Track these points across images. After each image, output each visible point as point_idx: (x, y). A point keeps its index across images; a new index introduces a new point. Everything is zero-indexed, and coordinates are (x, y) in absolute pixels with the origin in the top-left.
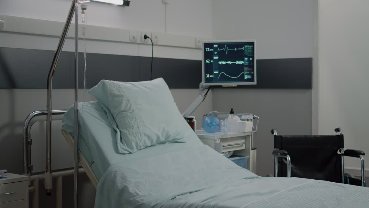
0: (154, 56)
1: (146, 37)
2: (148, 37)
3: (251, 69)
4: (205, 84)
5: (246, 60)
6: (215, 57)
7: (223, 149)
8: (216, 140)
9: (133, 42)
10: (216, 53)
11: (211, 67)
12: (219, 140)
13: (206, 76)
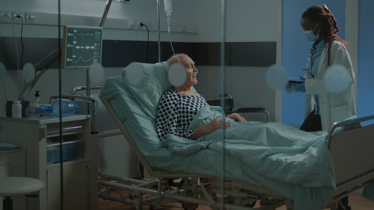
0: (149, 40)
1: (142, 25)
2: (144, 25)
3: (98, 54)
4: (66, 67)
5: (96, 45)
6: (74, 42)
7: (48, 134)
8: (41, 126)
9: (132, 29)
10: (75, 38)
11: (70, 52)
12: (45, 125)
13: (66, 60)
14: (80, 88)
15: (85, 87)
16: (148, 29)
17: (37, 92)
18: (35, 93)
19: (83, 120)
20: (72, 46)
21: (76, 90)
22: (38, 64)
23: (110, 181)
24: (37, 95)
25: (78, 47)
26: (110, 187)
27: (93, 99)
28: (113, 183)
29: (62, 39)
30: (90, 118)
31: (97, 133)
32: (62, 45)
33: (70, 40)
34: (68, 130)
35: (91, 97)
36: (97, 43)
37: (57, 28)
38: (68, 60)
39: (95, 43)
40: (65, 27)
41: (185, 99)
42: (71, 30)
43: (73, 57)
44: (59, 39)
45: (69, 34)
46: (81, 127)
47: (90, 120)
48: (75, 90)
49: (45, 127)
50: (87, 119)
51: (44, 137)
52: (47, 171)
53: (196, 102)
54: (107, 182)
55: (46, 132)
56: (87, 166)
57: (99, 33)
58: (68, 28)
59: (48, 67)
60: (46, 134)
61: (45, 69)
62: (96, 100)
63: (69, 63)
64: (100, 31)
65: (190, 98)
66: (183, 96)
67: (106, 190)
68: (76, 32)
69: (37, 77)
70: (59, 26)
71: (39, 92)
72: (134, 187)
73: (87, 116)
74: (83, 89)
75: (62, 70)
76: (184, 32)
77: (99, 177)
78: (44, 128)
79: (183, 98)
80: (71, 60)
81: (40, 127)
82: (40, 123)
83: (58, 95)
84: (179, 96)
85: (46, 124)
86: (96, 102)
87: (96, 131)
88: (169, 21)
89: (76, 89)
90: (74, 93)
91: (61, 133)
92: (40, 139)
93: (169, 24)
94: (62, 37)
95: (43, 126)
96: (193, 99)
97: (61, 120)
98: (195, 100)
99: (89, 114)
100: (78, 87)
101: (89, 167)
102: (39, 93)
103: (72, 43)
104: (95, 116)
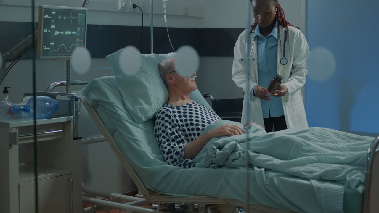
0: (144, 25)
1: (134, 6)
2: (137, 6)
3: (82, 41)
4: (42, 57)
5: (79, 30)
6: (52, 26)
7: (20, 140)
8: (11, 129)
9: (123, 11)
10: (53, 21)
11: (47, 38)
12: (16, 129)
13: (43, 48)
14: (59, 84)
15: (65, 82)
16: (142, 12)
17: (6, 88)
18: (4, 89)
19: (64, 123)
20: (49, 31)
21: (54, 86)
22: (8, 54)
23: (96, 198)
24: (6, 92)
25: (57, 33)
26: (96, 205)
27: (76, 97)
28: (99, 200)
29: (37, 23)
30: (72, 120)
31: (81, 138)
32: (37, 30)
33: (48, 23)
34: (45, 134)
35: (74, 94)
36: (81, 27)
37: (30, 10)
38: (45, 48)
39: (79, 27)
40: (41, 7)
41: (180, 109)
42: (48, 11)
43: (51, 45)
44: (33, 23)
45: (46, 16)
46: (61, 131)
47: (72, 122)
48: (52, 85)
49: (17, 131)
50: (69, 122)
51: (15, 144)
52: (19, 186)
53: (194, 109)
54: (92, 199)
55: (18, 138)
56: (68, 179)
57: (83, 15)
58: (44, 9)
59: (19, 57)
60: (17, 140)
61: (16, 60)
62: (79, 98)
63: (46, 52)
64: (84, 12)
65: (186, 107)
66: (177, 107)
67: (91, 209)
68: (54, 14)
69: (7, 69)
70: (33, 7)
71: (9, 87)
72: (126, 205)
73: (68, 118)
74: (62, 84)
75: (38, 62)
76: (186, 16)
77: (83, 193)
78: (15, 133)
79: (177, 109)
80: (49, 48)
81: (11, 131)
82: (11, 126)
83: (31, 91)
84: (172, 107)
85: (18, 127)
86: (79, 100)
87: (79, 137)
88: (165, 9)
89: (54, 84)
90: (51, 90)
91: (35, 138)
92: (11, 146)
93: (166, 11)
94: (37, 20)
95: (14, 130)
96: (189, 107)
97: (35, 122)
98: (192, 107)
99: (71, 115)
100: (57, 82)
101: (71, 179)
102: (8, 89)
103: (49, 28)
104: (77, 118)
